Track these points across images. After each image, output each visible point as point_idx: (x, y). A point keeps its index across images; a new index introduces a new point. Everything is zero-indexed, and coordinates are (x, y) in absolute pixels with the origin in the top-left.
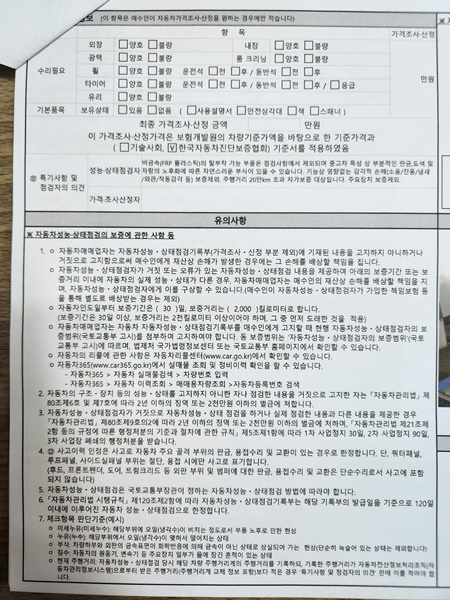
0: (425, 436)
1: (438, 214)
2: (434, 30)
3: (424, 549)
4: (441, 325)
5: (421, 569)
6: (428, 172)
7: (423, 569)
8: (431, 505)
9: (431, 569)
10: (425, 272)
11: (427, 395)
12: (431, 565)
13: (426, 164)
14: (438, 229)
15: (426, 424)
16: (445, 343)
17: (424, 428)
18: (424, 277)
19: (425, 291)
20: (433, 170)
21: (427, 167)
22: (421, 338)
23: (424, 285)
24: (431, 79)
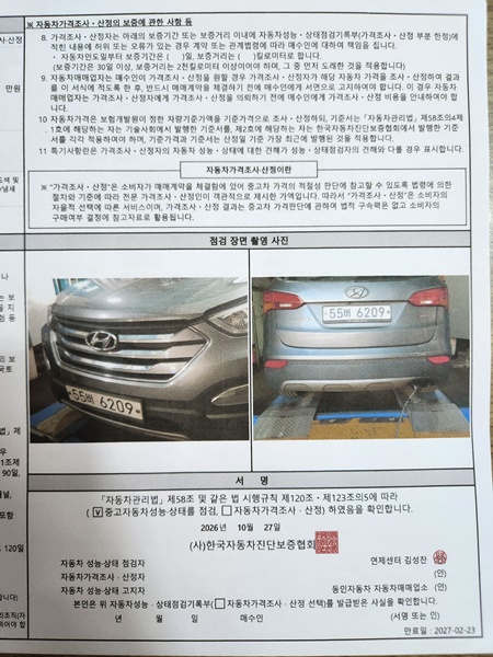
0: (15, 475)
1: (25, 234)
2: (22, 35)
3: (15, 597)
4: (31, 354)
5: (12, 619)
6: (13, 189)
7: (13, 619)
8: (21, 550)
9: (21, 619)
10: (11, 297)
11: (17, 430)
12: (22, 615)
13: (11, 180)
14: (25, 250)
15: (17, 462)
16: (35, 374)
17: (14, 467)
18: (11, 302)
19: (12, 318)
20: (19, 186)
21: (12, 183)
22: (9, 369)
23: (11, 312)
24: (17, 88)
